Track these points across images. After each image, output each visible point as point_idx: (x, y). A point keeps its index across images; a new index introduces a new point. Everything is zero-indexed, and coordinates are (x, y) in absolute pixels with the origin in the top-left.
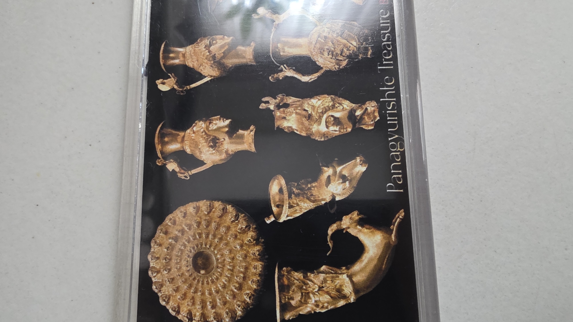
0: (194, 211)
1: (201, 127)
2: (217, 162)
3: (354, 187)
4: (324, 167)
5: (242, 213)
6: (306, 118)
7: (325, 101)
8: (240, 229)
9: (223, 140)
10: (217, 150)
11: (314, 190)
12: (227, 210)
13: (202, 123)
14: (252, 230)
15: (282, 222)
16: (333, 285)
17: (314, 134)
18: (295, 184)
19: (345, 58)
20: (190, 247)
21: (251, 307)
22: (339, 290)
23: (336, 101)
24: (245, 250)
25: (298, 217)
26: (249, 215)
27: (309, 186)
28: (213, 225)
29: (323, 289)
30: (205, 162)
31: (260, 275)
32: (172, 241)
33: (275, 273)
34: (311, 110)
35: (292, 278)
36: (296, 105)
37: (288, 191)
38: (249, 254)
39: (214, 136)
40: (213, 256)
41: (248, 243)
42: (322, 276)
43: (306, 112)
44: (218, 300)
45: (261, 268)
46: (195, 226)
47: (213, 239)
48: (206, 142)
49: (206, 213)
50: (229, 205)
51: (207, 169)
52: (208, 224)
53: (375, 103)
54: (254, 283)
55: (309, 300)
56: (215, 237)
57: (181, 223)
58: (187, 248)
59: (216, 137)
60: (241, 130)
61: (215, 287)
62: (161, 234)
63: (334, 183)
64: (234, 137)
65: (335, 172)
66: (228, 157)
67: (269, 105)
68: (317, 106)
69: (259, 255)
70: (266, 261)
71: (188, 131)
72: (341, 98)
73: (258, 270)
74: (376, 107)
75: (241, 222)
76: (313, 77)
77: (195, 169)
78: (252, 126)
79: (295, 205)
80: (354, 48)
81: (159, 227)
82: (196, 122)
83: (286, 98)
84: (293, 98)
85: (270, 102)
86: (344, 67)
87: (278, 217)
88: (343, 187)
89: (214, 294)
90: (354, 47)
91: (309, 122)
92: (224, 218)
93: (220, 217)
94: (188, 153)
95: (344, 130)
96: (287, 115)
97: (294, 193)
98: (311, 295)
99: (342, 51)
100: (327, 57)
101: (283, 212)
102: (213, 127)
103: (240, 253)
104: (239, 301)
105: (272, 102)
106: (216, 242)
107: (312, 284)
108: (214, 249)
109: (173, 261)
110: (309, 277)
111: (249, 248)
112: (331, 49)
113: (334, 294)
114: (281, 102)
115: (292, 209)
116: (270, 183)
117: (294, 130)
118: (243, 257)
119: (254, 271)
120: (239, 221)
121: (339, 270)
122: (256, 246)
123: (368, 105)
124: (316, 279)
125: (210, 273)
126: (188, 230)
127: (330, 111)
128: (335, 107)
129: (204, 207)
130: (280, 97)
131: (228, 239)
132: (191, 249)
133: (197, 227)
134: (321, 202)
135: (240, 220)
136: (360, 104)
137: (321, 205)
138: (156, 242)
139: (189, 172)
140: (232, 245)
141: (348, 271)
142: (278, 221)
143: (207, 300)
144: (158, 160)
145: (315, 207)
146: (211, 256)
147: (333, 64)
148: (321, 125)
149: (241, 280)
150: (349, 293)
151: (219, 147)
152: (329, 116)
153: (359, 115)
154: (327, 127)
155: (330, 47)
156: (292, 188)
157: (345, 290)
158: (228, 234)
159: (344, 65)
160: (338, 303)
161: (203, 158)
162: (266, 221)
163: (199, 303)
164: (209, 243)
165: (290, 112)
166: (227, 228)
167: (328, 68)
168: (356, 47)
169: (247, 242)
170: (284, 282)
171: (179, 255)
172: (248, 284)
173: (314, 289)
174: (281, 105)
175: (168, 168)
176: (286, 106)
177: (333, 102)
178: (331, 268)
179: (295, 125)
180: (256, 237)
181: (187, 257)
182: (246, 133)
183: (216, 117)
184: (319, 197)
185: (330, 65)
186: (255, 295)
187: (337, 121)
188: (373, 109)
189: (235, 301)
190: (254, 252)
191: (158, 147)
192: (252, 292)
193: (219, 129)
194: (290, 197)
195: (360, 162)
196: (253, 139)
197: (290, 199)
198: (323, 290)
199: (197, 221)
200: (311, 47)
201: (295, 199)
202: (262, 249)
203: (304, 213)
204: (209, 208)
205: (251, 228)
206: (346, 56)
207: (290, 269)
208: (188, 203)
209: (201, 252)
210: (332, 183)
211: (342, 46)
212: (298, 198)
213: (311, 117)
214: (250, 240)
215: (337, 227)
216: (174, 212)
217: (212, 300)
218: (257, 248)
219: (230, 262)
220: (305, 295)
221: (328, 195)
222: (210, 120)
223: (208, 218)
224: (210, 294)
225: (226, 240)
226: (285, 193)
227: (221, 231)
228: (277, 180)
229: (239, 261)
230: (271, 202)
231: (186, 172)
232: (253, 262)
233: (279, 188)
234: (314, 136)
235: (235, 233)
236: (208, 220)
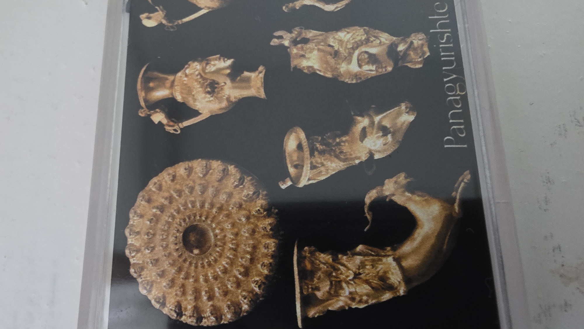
0: (185, 172)
1: (195, 68)
2: (216, 111)
3: (399, 142)
4: (357, 117)
5: (248, 176)
6: (331, 55)
7: (357, 34)
8: (245, 196)
9: (223, 84)
10: (216, 97)
11: (345, 146)
12: (228, 172)
13: (197, 64)
14: (262, 198)
15: (302, 187)
16: (373, 270)
17: (342, 75)
18: (318, 139)
20: (180, 219)
21: (261, 299)
22: (383, 278)
23: (371, 34)
24: (253, 223)
25: (323, 180)
26: (258, 178)
27: (338, 140)
28: (210, 191)
29: (360, 276)
30: (200, 112)
31: (273, 257)
32: (156, 211)
33: (293, 254)
34: (338, 46)
35: (318, 261)
36: (319, 40)
37: (309, 147)
38: (258, 229)
39: (212, 80)
40: (210, 231)
41: (256, 214)
42: (358, 259)
43: (332, 48)
44: (216, 289)
45: (275, 247)
46: (187, 192)
47: (210, 209)
48: (202, 87)
49: (201, 176)
50: (231, 165)
51: (203, 120)
52: (204, 189)
53: (423, 35)
54: (265, 267)
55: (341, 292)
56: (213, 206)
57: (168, 188)
58: (176, 220)
59: (214, 81)
60: (246, 71)
61: (212, 271)
62: (143, 203)
63: (371, 136)
64: (238, 80)
65: (372, 123)
66: (230, 105)
67: (282, 41)
68: (346, 40)
69: (271, 229)
70: (281, 238)
71: (179, 74)
72: (377, 30)
73: (270, 250)
74: (424, 40)
75: (247, 187)
76: (340, 5)
77: (189, 121)
78: (262, 66)
79: (320, 166)
81: (140, 194)
82: (189, 63)
83: (305, 32)
84: (314, 31)
85: (284, 37)
87: (296, 180)
88: (384, 142)
89: (211, 280)
91: (335, 60)
92: (226, 182)
93: (220, 181)
94: (178, 101)
95: (382, 70)
96: (307, 52)
97: (317, 149)
98: (344, 285)
101: (304, 174)
102: (211, 68)
103: (246, 228)
104: (244, 291)
105: (287, 37)
106: (215, 213)
107: (345, 269)
108: (212, 222)
109: (158, 237)
110: (341, 260)
111: (258, 221)
113: (376, 283)
114: (298, 37)
115: (315, 170)
116: (285, 137)
117: (316, 70)
118: (250, 232)
119: (264, 250)
120: (244, 186)
121: (382, 251)
122: (268, 218)
123: (414, 38)
124: (351, 263)
125: (205, 253)
126: (177, 197)
127: (363, 46)
128: (370, 41)
129: (199, 168)
130: (296, 31)
131: (230, 209)
132: (181, 221)
133: (189, 194)
134: (354, 160)
135: (245, 184)
136: (401, 38)
137: (354, 164)
138: (135, 212)
139: (180, 124)
140: (235, 217)
141: (395, 253)
142: (296, 186)
143: (202, 289)
144: (140, 110)
145: (346, 167)
146: (208, 231)
148: (351, 64)
149: (247, 264)
150: (398, 283)
151: (218, 94)
152: (363, 52)
153: (401, 51)
154: (360, 66)
156: (315, 143)
157: (391, 278)
158: (230, 203)
160: (381, 296)
161: (198, 107)
162: (280, 185)
163: (190, 293)
164: (205, 213)
165: (311, 49)
166: (229, 195)
169: (255, 212)
170: (306, 266)
171: (165, 229)
172: (256, 267)
173: (348, 276)
174: (298, 40)
175: (153, 119)
176: (305, 41)
177: (367, 35)
178: (370, 248)
179: (317, 64)
180: (267, 208)
181: (176, 232)
182: (253, 75)
183: (214, 57)
184: (351, 155)
186: (267, 283)
187: (373, 59)
188: (420, 42)
189: (239, 291)
190: (264, 226)
191: (141, 95)
192: (262, 279)
193: (218, 71)
194: (312, 155)
195: (406, 109)
196: (263, 82)
197: (313, 157)
198: (360, 278)
199: (189, 185)
201: (319, 158)
202: (275, 222)
203: (332, 176)
204: (206, 169)
205: (261, 194)
207: (314, 248)
208: (178, 164)
209: (194, 225)
210: (369, 137)
212: (323, 157)
213: (338, 53)
214: (259, 210)
215: (377, 193)
216: (160, 174)
217: (209, 289)
218: (268, 221)
219: (233, 239)
220: (334, 285)
221: (364, 152)
222: (207, 60)
223: (203, 182)
224: (206, 281)
225: (227, 211)
226: (305, 150)
227: (220, 199)
228: (294, 133)
229: (245, 238)
230: (287, 161)
231: (176, 124)
232: (264, 239)
233: (298, 143)
234: (342, 78)
235: (239, 200)
236: (204, 185)
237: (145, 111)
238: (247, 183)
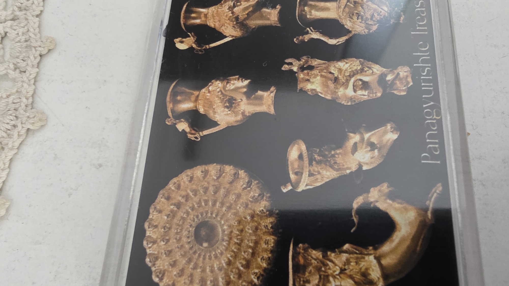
0: (201, 175)
1: (217, 86)
2: (232, 123)
3: (384, 156)
4: (350, 133)
5: (255, 180)
6: (331, 80)
7: (354, 64)
8: (252, 197)
9: (240, 100)
10: (233, 111)
11: (339, 157)
12: (239, 176)
13: (219, 82)
14: (266, 200)
15: (301, 192)
16: (357, 267)
17: (340, 98)
18: (316, 151)
19: (376, 22)
20: (194, 215)
22: (365, 274)
23: (365, 65)
24: (256, 222)
25: (319, 186)
26: (263, 182)
27: (333, 152)
28: (222, 191)
29: (345, 271)
30: (219, 123)
31: (271, 252)
32: (173, 208)
34: (338, 73)
35: (309, 257)
36: (322, 68)
37: (308, 157)
38: (261, 226)
39: (230, 96)
40: (219, 227)
41: (260, 213)
42: (344, 256)
43: (332, 75)
44: (220, 279)
45: (274, 243)
46: (202, 192)
47: (221, 208)
48: (221, 102)
49: (215, 178)
50: (242, 170)
51: (220, 130)
52: (216, 190)
53: (408, 68)
54: (264, 261)
56: (223, 205)
57: (186, 188)
58: (190, 216)
59: (232, 97)
60: (260, 91)
61: (218, 263)
62: (163, 199)
63: (361, 150)
64: (252, 97)
65: (362, 139)
66: (245, 118)
67: (292, 67)
68: (344, 69)
69: (272, 227)
70: (280, 236)
71: (203, 90)
72: (370, 62)
73: (270, 246)
74: (408, 72)
75: (254, 190)
76: (341, 40)
77: (208, 130)
78: (273, 87)
79: (317, 174)
80: (385, 14)
81: (160, 191)
82: (213, 81)
83: (311, 60)
84: (318, 60)
85: (293, 64)
86: (374, 31)
87: (296, 185)
88: (371, 156)
89: (216, 271)
90: (385, 12)
91: (335, 85)
92: (235, 184)
93: (231, 183)
94: (201, 112)
95: (373, 95)
96: (312, 77)
97: (315, 160)
98: (331, 279)
99: (372, 16)
100: (355, 21)
101: (302, 180)
102: (230, 87)
103: (250, 225)
104: (245, 281)
105: (296, 64)
106: (224, 211)
107: (333, 265)
108: (221, 219)
109: (173, 231)
110: (330, 257)
111: (261, 220)
112: (360, 14)
113: (359, 278)
114: (305, 64)
115: (312, 177)
116: (289, 148)
117: (318, 92)
118: (254, 229)
119: (264, 246)
120: (251, 189)
121: (365, 250)
122: (269, 218)
123: (400, 70)
124: (338, 259)
125: (213, 246)
126: (193, 196)
127: (359, 74)
128: (364, 71)
129: (213, 171)
130: (304, 59)
131: (238, 208)
132: (195, 217)
133: (203, 193)
134: (345, 170)
135: (252, 187)
136: (391, 69)
137: (345, 174)
138: (155, 208)
139: (201, 133)
140: (242, 215)
141: (376, 252)
142: (295, 190)
143: (208, 278)
144: (167, 119)
145: (338, 176)
146: (217, 226)
147: (362, 28)
148: (348, 89)
149: (249, 257)
150: (377, 278)
151: (235, 108)
152: (357, 80)
153: (390, 80)
154: (355, 91)
155: (359, 11)
156: (313, 154)
157: (372, 274)
158: (238, 202)
159: (375, 29)
161: (217, 119)
162: (282, 189)
163: (197, 281)
164: (216, 211)
165: (315, 75)
166: (238, 196)
167: (357, 31)
168: (388, 13)
169: (259, 212)
170: (300, 261)
171: (180, 224)
172: (257, 261)
173: (334, 271)
174: (305, 67)
175: (178, 127)
176: (311, 68)
177: (362, 66)
178: (355, 247)
179: (320, 88)
180: (269, 208)
181: (189, 226)
182: (265, 94)
183: (234, 77)
184: (343, 165)
185: (359, 29)
186: (265, 275)
187: (366, 85)
188: (405, 74)
189: (240, 281)
190: (266, 224)
191: (170, 106)
192: (261, 271)
193: (236, 89)
194: (310, 164)
195: (391, 129)
196: (273, 101)
197: (311, 166)
198: (345, 273)
199: (204, 186)
200: (339, 11)
201: (317, 167)
202: (276, 222)
204: (219, 172)
205: (265, 197)
206: (376, 21)
207: (307, 245)
208: (196, 166)
209: (205, 221)
210: (359, 151)
211: (372, 11)
212: (320, 166)
213: (337, 80)
214: (262, 210)
215: (363, 199)
216: (180, 175)
217: (214, 278)
218: (270, 220)
219: (238, 235)
220: (323, 278)
221: (354, 164)
222: (228, 80)
223: (216, 183)
224: (212, 271)
225: (235, 209)
226: (305, 160)
227: (230, 199)
228: (296, 145)
229: (248, 234)
230: (289, 168)
231: (197, 133)
232: (265, 236)
233: (299, 153)
234: (340, 100)
235: (246, 201)
236: (217, 186)
237: (172, 120)
238: (254, 186)
